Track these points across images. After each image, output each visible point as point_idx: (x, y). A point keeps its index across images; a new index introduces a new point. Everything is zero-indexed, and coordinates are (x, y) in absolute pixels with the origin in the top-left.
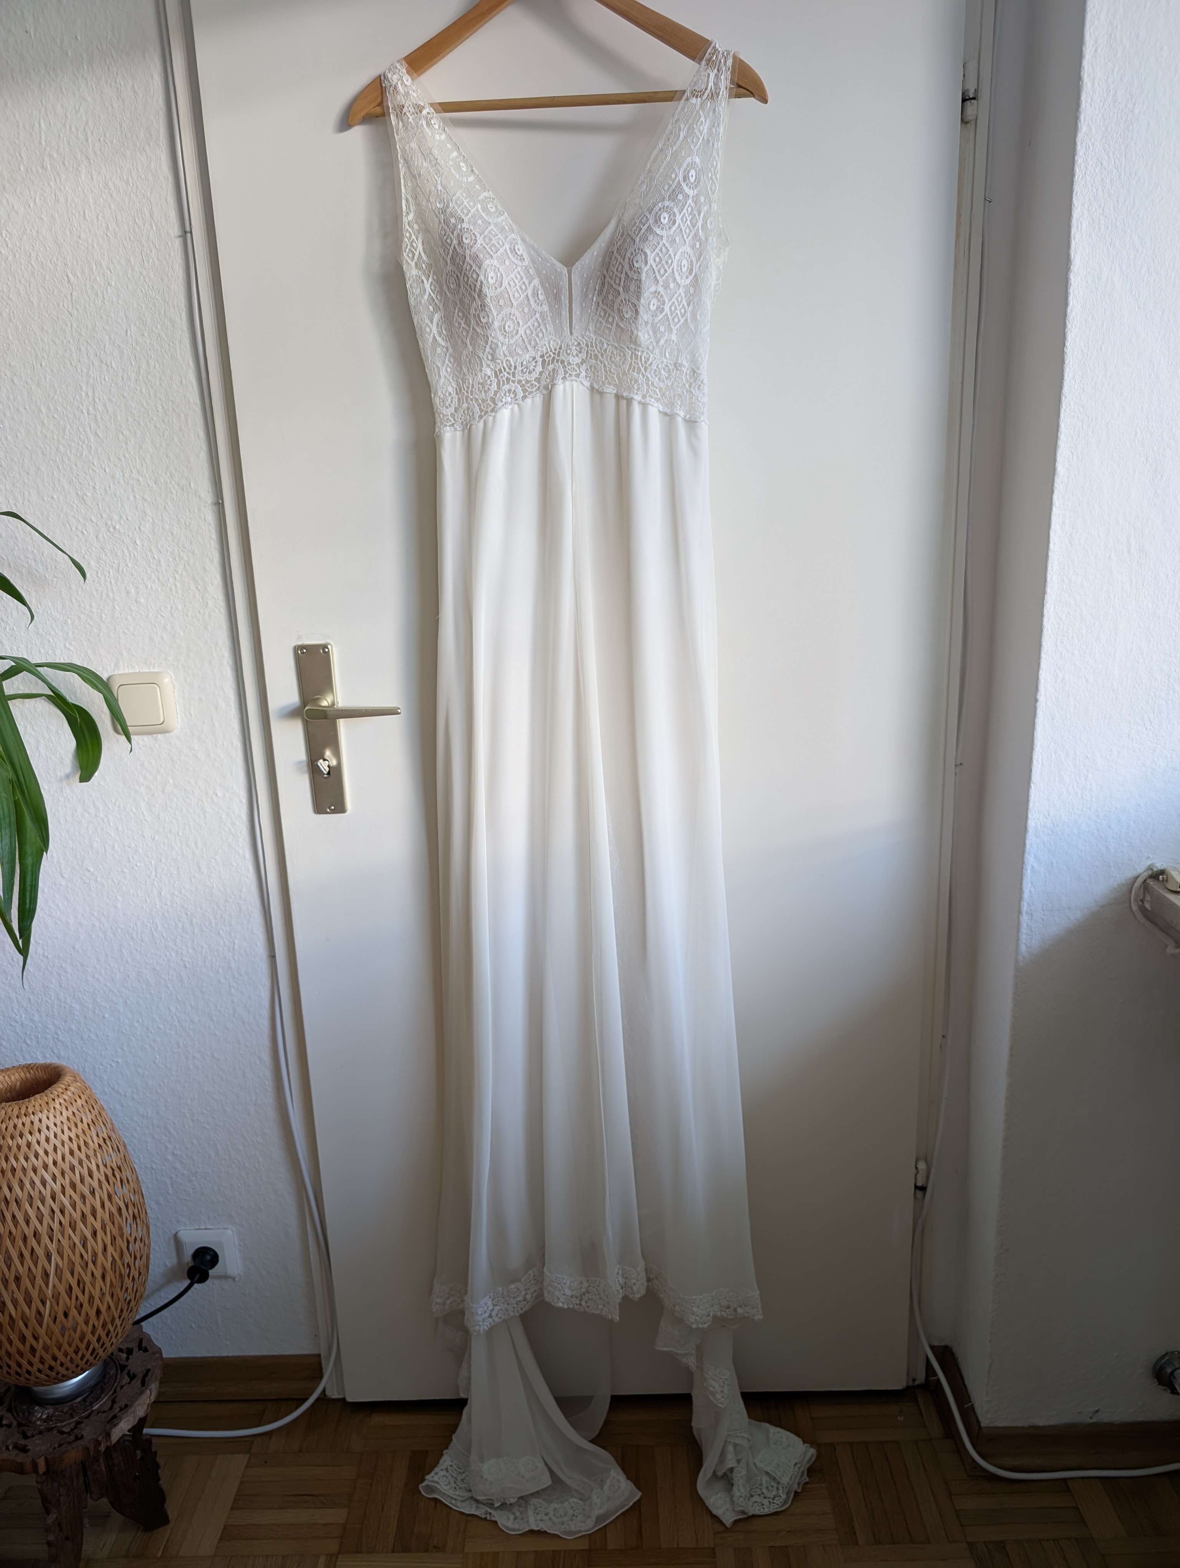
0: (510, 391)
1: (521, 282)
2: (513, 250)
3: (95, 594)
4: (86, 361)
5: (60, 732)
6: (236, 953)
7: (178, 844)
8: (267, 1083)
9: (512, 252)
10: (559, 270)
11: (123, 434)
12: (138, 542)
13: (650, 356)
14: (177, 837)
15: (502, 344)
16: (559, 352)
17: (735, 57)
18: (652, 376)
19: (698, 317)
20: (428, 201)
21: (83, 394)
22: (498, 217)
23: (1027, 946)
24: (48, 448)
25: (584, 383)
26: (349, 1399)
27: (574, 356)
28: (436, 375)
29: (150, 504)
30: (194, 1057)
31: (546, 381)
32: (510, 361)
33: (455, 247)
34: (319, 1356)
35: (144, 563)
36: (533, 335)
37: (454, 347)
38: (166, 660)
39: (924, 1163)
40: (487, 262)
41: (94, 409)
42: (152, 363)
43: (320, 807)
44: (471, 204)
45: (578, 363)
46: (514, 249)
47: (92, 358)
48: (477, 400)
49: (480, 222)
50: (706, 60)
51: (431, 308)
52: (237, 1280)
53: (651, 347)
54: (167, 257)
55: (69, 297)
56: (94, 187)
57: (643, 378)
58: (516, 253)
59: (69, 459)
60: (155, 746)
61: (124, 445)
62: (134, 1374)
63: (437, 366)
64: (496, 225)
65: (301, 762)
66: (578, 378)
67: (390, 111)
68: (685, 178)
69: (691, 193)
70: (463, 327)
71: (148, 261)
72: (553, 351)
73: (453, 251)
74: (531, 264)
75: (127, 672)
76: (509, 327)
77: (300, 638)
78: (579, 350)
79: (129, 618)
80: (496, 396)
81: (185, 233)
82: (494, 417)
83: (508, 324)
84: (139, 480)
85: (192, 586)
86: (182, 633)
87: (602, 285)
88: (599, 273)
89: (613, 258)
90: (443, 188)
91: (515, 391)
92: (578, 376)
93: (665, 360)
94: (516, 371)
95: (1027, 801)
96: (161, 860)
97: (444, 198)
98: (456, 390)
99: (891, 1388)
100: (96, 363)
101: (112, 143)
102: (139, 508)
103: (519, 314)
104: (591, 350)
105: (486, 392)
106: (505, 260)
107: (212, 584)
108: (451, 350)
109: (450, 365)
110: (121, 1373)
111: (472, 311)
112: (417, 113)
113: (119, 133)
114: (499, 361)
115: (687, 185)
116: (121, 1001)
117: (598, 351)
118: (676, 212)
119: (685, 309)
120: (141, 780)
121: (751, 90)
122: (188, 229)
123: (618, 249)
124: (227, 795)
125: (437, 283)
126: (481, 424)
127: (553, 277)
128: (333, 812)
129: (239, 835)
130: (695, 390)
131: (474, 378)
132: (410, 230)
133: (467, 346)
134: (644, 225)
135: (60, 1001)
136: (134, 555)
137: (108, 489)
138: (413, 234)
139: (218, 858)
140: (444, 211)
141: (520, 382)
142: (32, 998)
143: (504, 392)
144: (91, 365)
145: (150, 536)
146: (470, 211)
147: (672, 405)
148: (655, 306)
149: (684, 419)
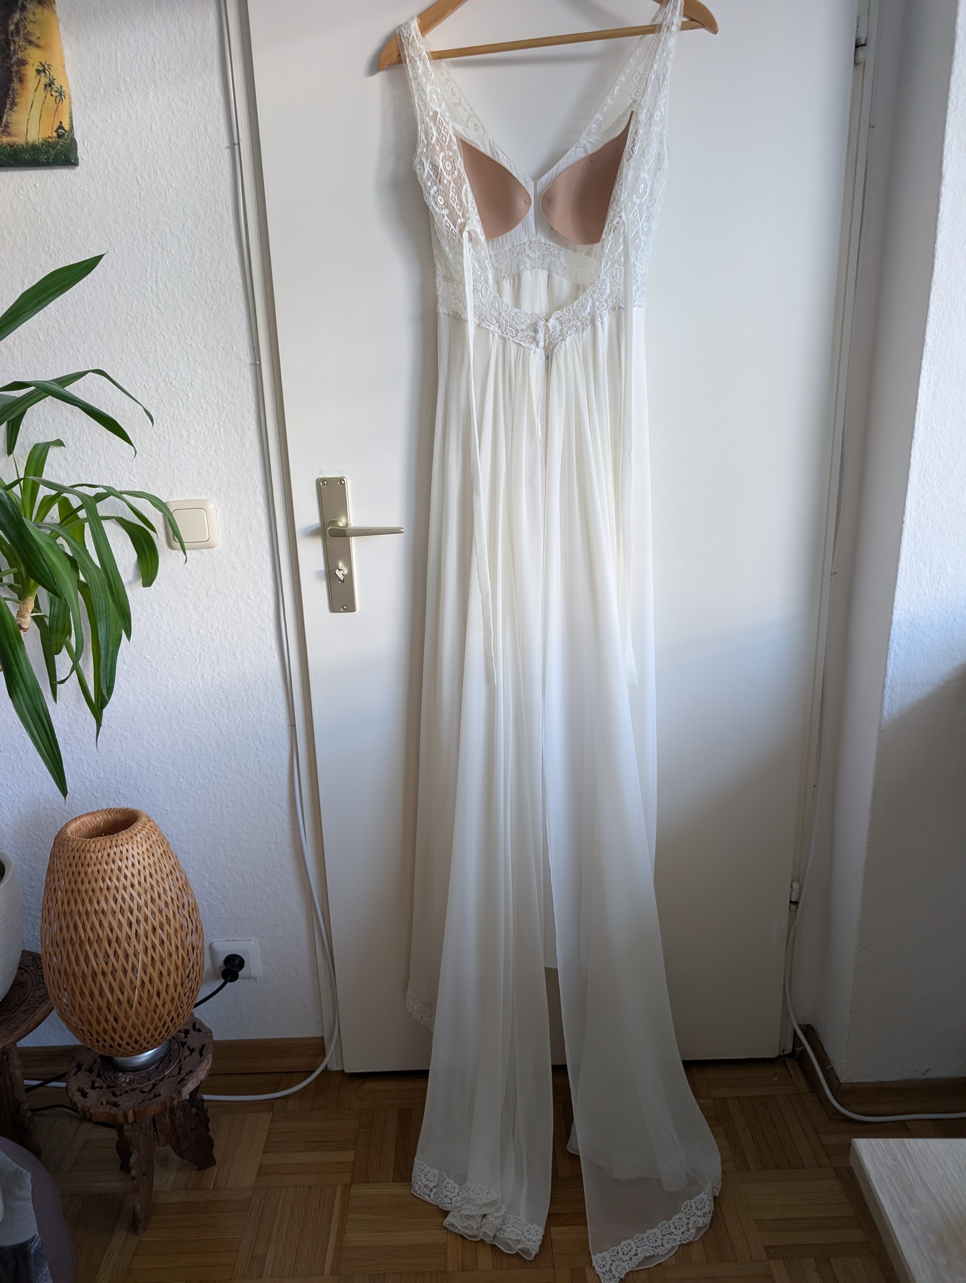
3: (155, 437)
4: (151, 248)
5: (124, 547)
6: (263, 723)
7: (218, 637)
8: (285, 825)
11: (179, 308)
12: (190, 395)
14: (217, 632)
21: (148, 275)
23: (889, 713)
24: (119, 318)
26: (347, 1071)
29: (200, 365)
30: (227, 806)
34: (323, 1038)
35: (194, 412)
38: (211, 489)
39: (797, 884)
41: (157, 287)
42: (204, 250)
43: (334, 607)
47: (156, 246)
52: (258, 980)
54: (218, 164)
55: (138, 196)
56: (160, 106)
59: (136, 328)
60: (200, 559)
61: (180, 317)
62: (193, 1048)
65: (320, 572)
71: (203, 168)
75: (179, 499)
77: (321, 472)
79: (181, 456)
81: (234, 145)
84: (191, 345)
85: (233, 431)
86: (224, 469)
95: (893, 600)
96: (204, 650)
99: (767, 1057)
100: (159, 250)
101: (175, 70)
102: (191, 368)
107: (249, 429)
110: (183, 1047)
113: (180, 63)
116: (170, 761)
120: (189, 586)
122: (236, 141)
124: (258, 598)
128: (345, 611)
129: (267, 629)
135: (122, 762)
136: (186, 405)
137: (166, 351)
139: (250, 648)
142: (99, 759)
144: (155, 251)
145: (200, 390)
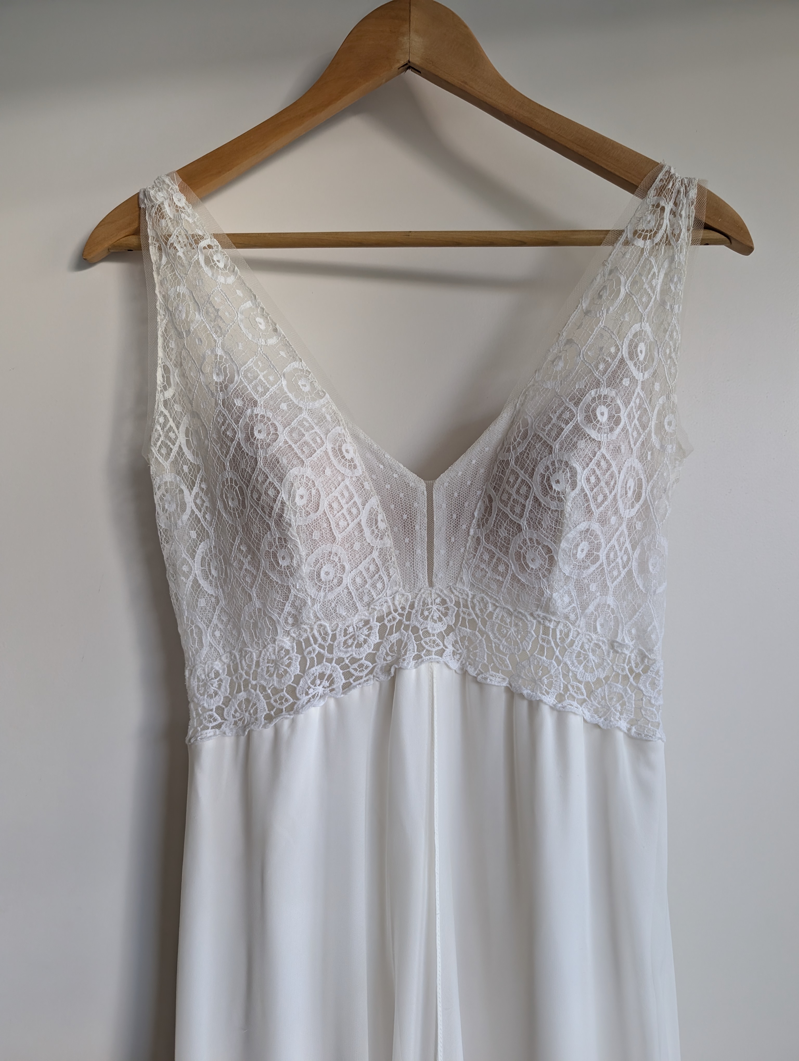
0: (322, 676)
1: (350, 503)
2: (338, 452)
9: (336, 456)
10: (412, 484)
13: (570, 629)
15: (313, 600)
16: (410, 613)
17: (701, 189)
18: (573, 664)
19: (651, 568)
20: (201, 370)
22: (314, 400)
25: (451, 665)
27: (435, 622)
28: (194, 643)
31: (385, 659)
32: (325, 627)
33: (239, 444)
36: (367, 586)
37: (230, 597)
40: (294, 471)
44: (271, 378)
45: (441, 632)
46: (340, 450)
48: (263, 689)
49: (284, 406)
50: (656, 189)
51: (193, 534)
53: (572, 617)
57: (558, 665)
58: (343, 457)
63: (197, 626)
64: (311, 412)
66: (441, 656)
67: (150, 241)
68: (633, 354)
69: (639, 376)
70: (246, 570)
72: (400, 611)
73: (236, 449)
74: (367, 474)
76: (327, 573)
78: (444, 611)
80: (298, 684)
82: (293, 721)
83: (325, 569)
87: (486, 510)
88: (479, 493)
89: (508, 471)
90: (225, 352)
91: (331, 675)
92: (441, 653)
93: (594, 636)
94: (335, 644)
97: (225, 368)
98: (229, 666)
103: (344, 552)
104: (464, 613)
105: (280, 677)
106: (325, 468)
108: (223, 603)
109: (220, 626)
111: (264, 546)
112: (191, 245)
114: (305, 627)
115: (635, 364)
117: (476, 615)
118: (621, 405)
119: (628, 555)
121: (729, 233)
123: (517, 458)
125: (206, 494)
126: (268, 732)
127: (402, 495)
130: (645, 686)
131: (261, 652)
132: (166, 412)
133: (251, 600)
134: (567, 423)
138: (171, 420)
140: (224, 387)
141: (340, 661)
143: (312, 678)
146: (268, 389)
147: (606, 712)
148: (585, 552)
149: (628, 735)
